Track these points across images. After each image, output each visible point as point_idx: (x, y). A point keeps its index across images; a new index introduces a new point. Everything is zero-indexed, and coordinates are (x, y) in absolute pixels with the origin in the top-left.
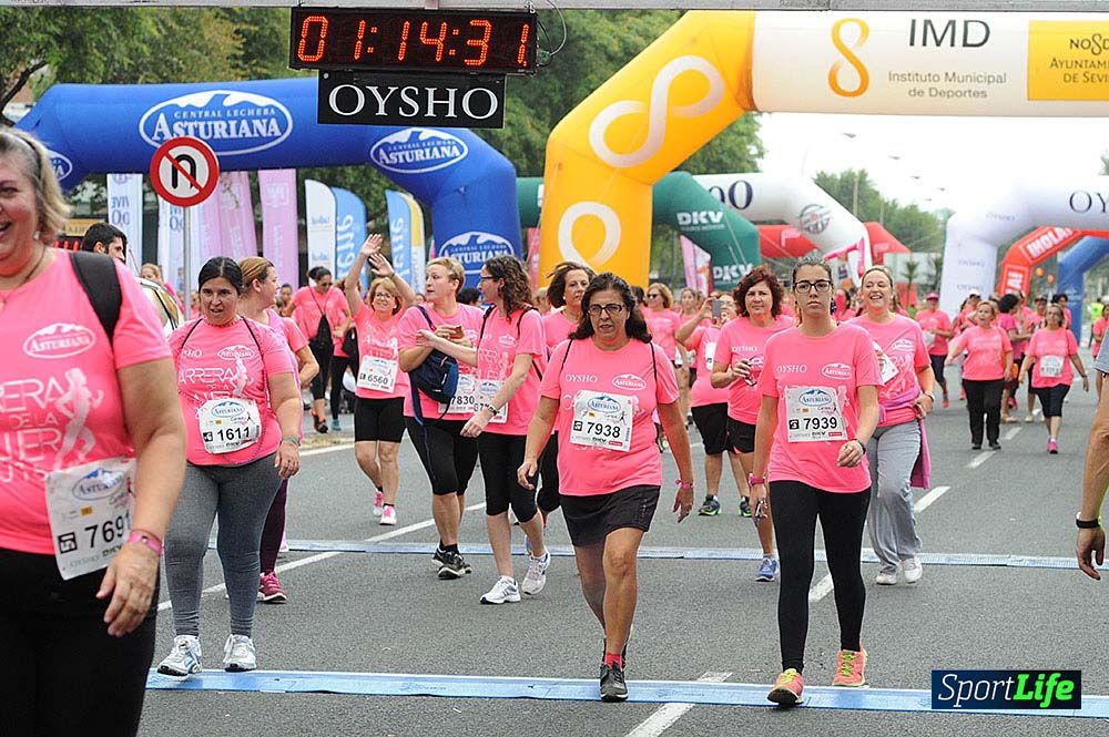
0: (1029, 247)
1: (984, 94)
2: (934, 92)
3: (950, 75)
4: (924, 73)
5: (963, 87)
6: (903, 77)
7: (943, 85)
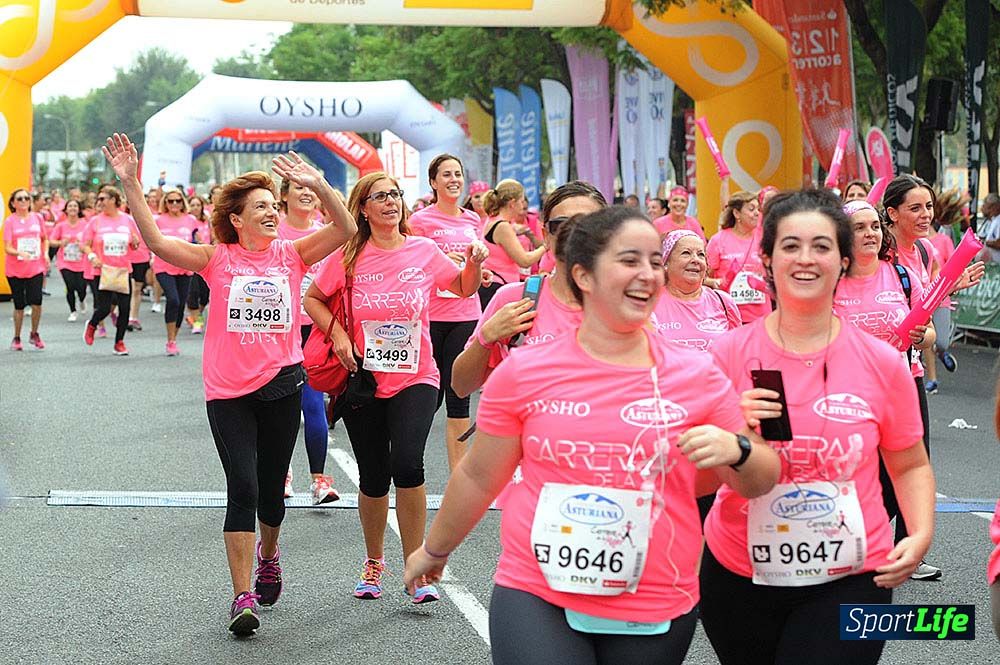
1: (362, 1)
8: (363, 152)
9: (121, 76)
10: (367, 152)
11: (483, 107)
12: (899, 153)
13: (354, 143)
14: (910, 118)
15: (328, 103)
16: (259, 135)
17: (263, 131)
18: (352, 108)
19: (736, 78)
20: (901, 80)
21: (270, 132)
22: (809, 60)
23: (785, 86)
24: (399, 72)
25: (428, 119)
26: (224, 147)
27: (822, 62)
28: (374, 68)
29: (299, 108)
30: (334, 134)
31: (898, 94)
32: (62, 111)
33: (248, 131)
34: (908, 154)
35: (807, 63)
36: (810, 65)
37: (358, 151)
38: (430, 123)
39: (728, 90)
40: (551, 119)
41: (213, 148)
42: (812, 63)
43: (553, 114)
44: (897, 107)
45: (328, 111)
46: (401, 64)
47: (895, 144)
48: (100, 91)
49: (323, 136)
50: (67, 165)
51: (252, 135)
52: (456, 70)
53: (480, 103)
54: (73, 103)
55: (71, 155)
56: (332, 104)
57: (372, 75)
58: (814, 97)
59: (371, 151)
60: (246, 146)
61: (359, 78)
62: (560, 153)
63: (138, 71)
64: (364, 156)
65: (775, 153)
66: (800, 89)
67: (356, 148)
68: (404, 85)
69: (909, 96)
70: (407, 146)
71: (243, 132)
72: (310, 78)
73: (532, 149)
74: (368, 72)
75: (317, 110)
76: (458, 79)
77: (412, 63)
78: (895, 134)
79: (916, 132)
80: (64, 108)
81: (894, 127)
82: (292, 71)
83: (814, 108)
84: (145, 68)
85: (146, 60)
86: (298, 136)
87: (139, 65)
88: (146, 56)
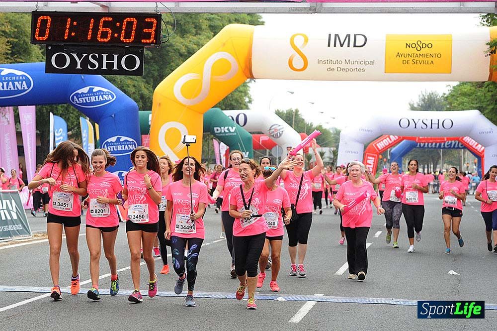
0: (377, 145)
1: (363, 70)
2: (339, 69)
3: (347, 61)
5: (354, 67)
6: (325, 62)
7: (344, 66)
18: (448, 124)
26: (424, 145)
29: (420, 124)
41: (418, 146)
45: (436, 126)
49: (462, 139)
56: (437, 122)
64: (483, 150)
75: (429, 126)
84: (426, 104)
85: (426, 100)
86: (448, 139)
87: (423, 103)
88: (426, 98)
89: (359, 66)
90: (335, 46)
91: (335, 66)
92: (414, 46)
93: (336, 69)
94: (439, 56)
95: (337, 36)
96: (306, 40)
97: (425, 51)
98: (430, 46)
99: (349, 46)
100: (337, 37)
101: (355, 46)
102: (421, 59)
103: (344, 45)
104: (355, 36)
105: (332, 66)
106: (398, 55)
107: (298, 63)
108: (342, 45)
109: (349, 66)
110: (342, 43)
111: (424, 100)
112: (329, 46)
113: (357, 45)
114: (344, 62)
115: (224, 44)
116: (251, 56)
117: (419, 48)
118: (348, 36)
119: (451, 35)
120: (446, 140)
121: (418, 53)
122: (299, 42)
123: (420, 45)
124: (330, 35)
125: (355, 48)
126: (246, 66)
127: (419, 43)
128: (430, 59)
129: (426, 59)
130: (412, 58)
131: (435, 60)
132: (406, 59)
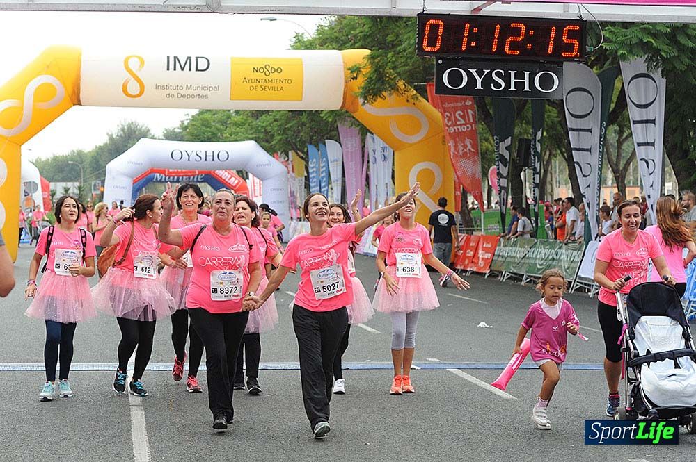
1: (207, 97)
2: (179, 96)
3: (189, 86)
4: (174, 85)
5: (196, 93)
6: (163, 88)
7: (184, 92)
8: (237, 181)
9: (111, 138)
10: (239, 181)
11: (299, 155)
12: (501, 179)
13: (232, 176)
14: (507, 159)
15: (209, 153)
16: (178, 172)
17: (179, 170)
18: (223, 156)
19: (416, 138)
20: (502, 140)
21: (183, 170)
22: (455, 128)
23: (444, 142)
24: (250, 136)
25: (267, 162)
26: (161, 179)
27: (464, 129)
28: (236, 134)
29: (194, 156)
30: (220, 171)
31: (500, 147)
32: (79, 159)
33: (171, 170)
34: (506, 180)
35: (455, 129)
36: (457, 131)
37: (234, 181)
38: (267, 165)
39: (412, 145)
40: (331, 162)
42: (458, 129)
43: (332, 159)
44: (499, 154)
45: (210, 158)
46: (252, 131)
47: (499, 174)
48: (100, 148)
49: (214, 172)
50: (67, 190)
51: (174, 172)
52: (279, 134)
53: (297, 153)
54: (86, 155)
55: (69, 184)
56: (212, 154)
57: (235, 138)
58: (460, 147)
59: (242, 181)
60: (173, 179)
61: (228, 139)
62: (337, 181)
63: (121, 136)
64: (238, 183)
65: (438, 179)
66: (451, 144)
67: (233, 179)
68: (253, 143)
69: (506, 148)
70: (255, 178)
71: (168, 171)
72: (209, 140)
73: (325, 179)
74: (233, 136)
75: (204, 158)
76: (280, 140)
77: (258, 131)
78: (498, 169)
79: (510, 168)
80: (80, 157)
81: (498, 165)
82: (199, 135)
83: (461, 153)
84: (125, 135)
85: (126, 130)
86: (199, 172)
87: (122, 133)
88: (126, 127)
89: (202, 93)
90: (175, 70)
91: (175, 92)
92: (262, 70)
93: (176, 95)
94: (289, 81)
95: (176, 58)
96: (142, 63)
97: (273, 76)
98: (279, 70)
99: (190, 70)
100: (177, 60)
101: (197, 70)
102: (270, 84)
103: (185, 69)
104: (197, 58)
105: (171, 92)
106: (245, 80)
107: (134, 88)
108: (182, 69)
109: (191, 92)
110: (183, 66)
111: (123, 130)
112: (168, 69)
113: (199, 69)
114: (185, 88)
115: (48, 67)
116: (80, 80)
117: (267, 73)
118: (189, 58)
119: (301, 60)
120: (197, 173)
121: (267, 78)
122: (133, 64)
123: (267, 69)
124: (168, 57)
125: (198, 72)
126: (74, 91)
127: (267, 67)
128: (280, 85)
129: (274, 85)
130: (260, 84)
131: (285, 86)
132: (254, 85)
